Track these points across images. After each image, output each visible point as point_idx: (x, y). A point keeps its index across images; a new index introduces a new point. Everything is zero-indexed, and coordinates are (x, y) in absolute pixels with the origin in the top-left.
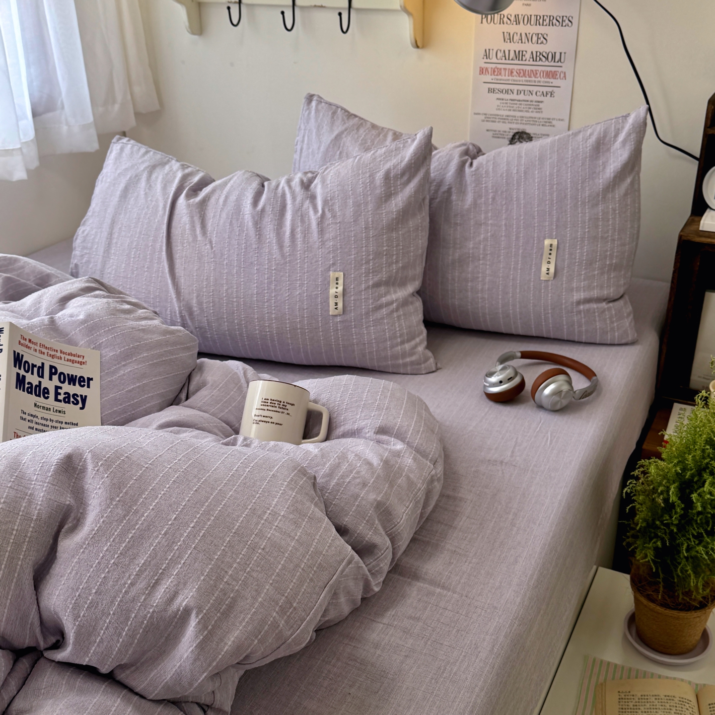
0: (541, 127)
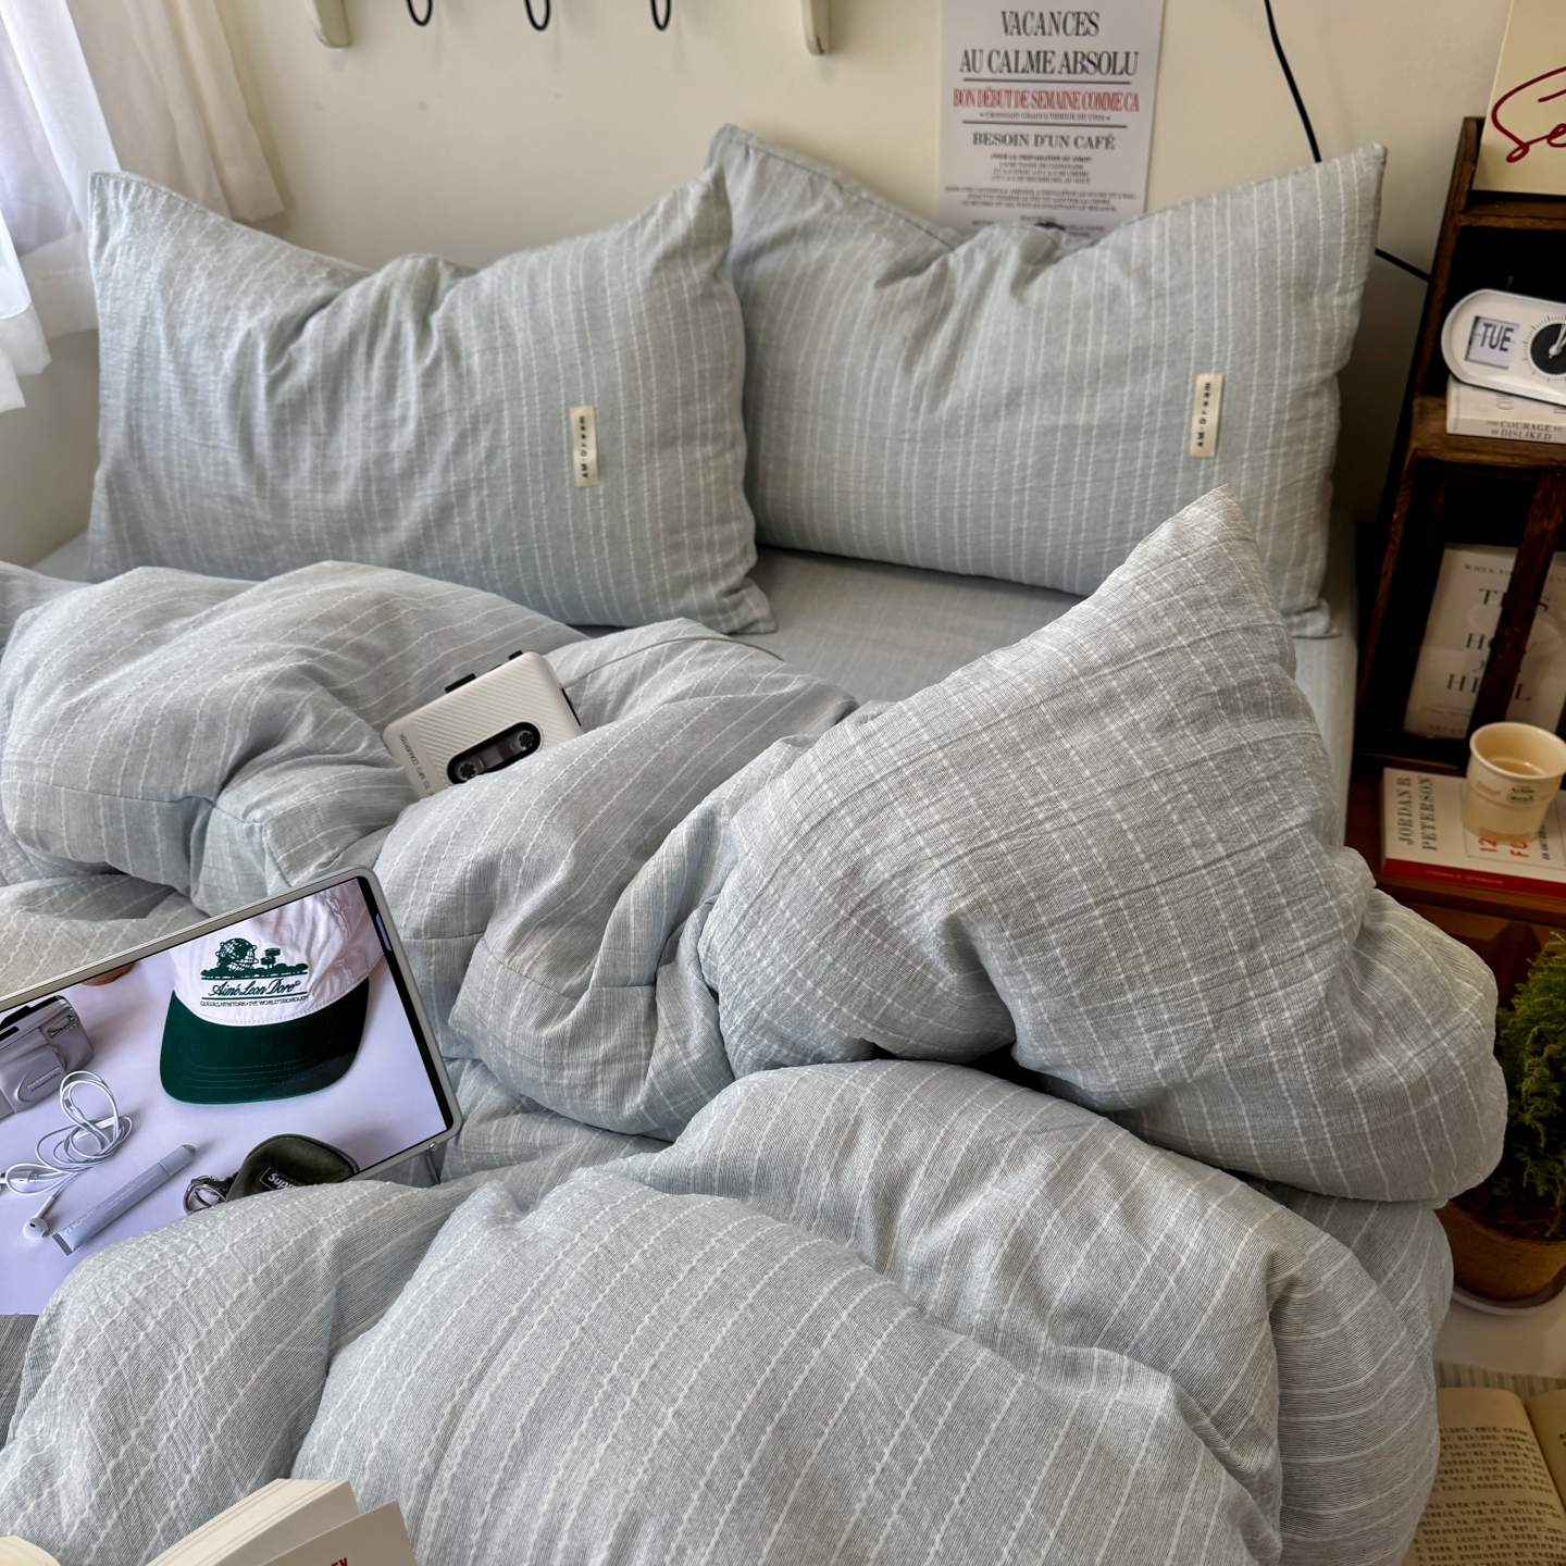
0: (1087, 213)
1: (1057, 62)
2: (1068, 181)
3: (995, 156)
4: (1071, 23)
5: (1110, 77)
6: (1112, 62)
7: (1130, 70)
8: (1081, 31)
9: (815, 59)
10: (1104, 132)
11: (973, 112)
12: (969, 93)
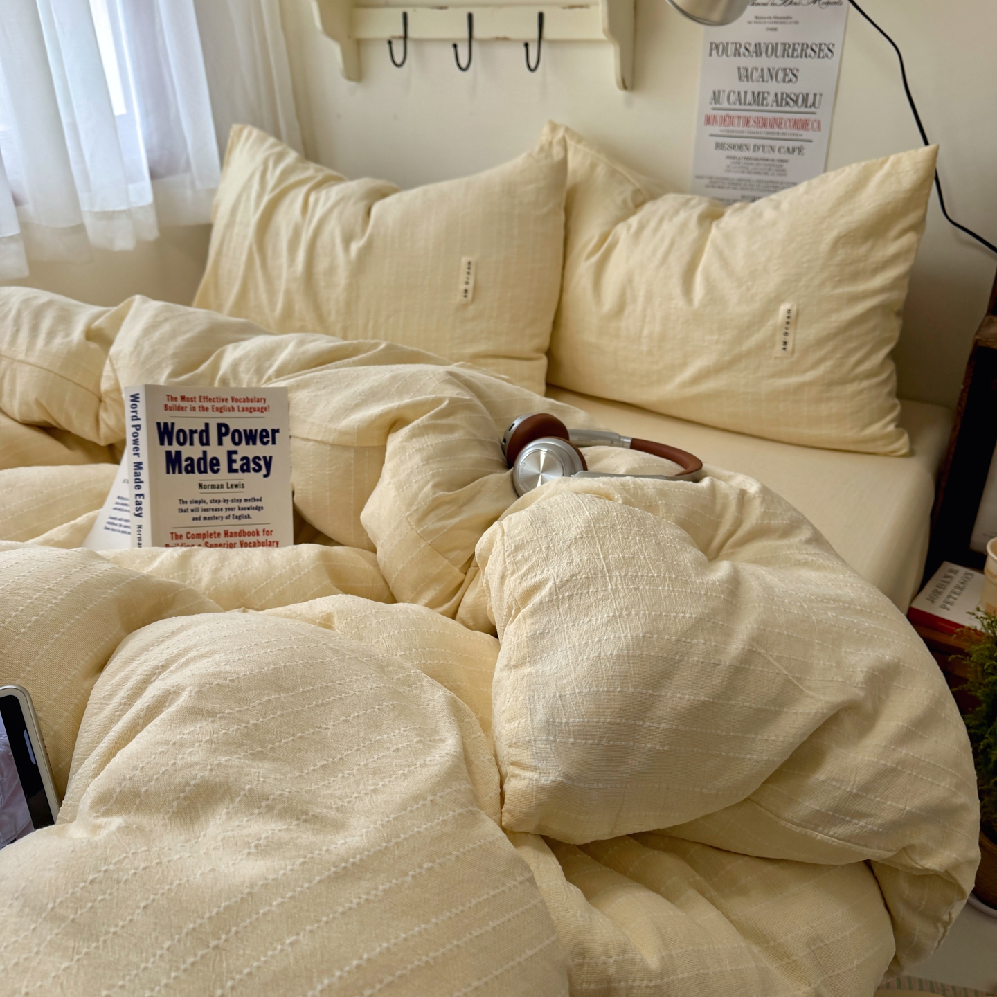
1: (771, 99)
2: (773, 174)
3: (728, 157)
4: (781, 75)
5: (803, 109)
6: (805, 100)
7: (817, 105)
8: (787, 79)
9: (621, 94)
10: (797, 144)
11: (716, 129)
12: (715, 117)
